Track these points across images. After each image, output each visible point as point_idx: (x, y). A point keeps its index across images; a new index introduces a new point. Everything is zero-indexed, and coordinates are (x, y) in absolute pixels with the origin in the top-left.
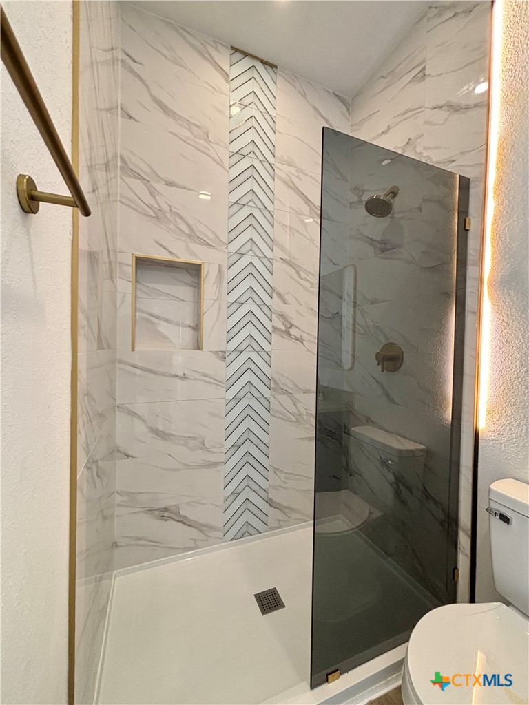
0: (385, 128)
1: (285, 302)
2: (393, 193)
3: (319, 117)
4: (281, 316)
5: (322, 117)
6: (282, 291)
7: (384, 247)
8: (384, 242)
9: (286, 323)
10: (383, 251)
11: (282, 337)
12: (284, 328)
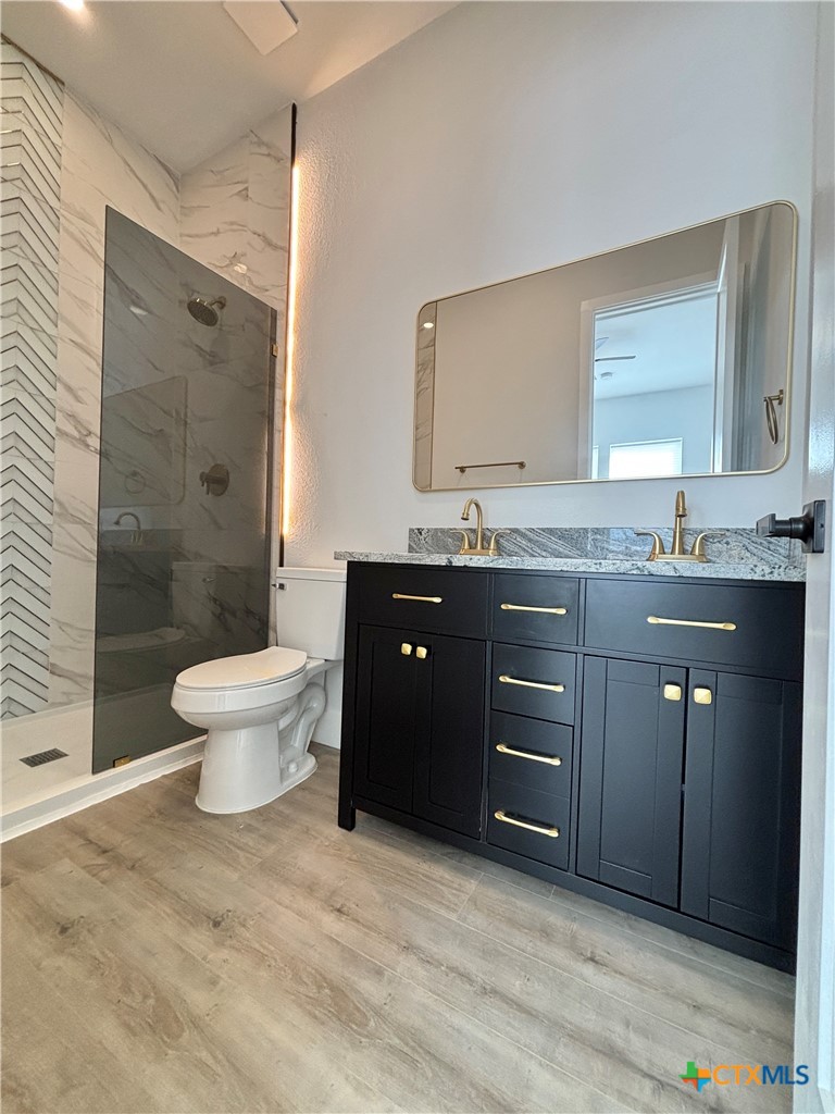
0: (215, 230)
1: (78, 399)
2: (221, 303)
3: (132, 175)
4: (72, 416)
5: (137, 177)
6: (73, 384)
7: (213, 360)
8: (213, 354)
9: (79, 427)
10: (212, 364)
11: (74, 446)
12: (76, 434)
